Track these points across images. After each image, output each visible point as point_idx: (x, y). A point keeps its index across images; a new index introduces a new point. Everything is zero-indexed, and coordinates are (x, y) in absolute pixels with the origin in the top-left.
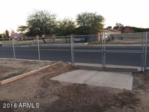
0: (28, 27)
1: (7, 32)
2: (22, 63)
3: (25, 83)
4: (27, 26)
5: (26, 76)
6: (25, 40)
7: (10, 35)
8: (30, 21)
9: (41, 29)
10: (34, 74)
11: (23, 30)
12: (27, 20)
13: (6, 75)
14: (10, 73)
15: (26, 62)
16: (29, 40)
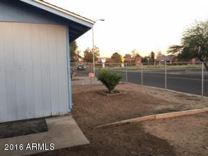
0: (182, 47)
1: (153, 53)
2: (175, 96)
3: (184, 124)
4: (181, 45)
5: (185, 116)
6: (175, 64)
7: (155, 58)
8: (187, 38)
9: (203, 49)
10: (196, 115)
11: (175, 51)
12: (183, 37)
13: (159, 108)
14: (164, 107)
15: (182, 96)
16: (181, 64)
